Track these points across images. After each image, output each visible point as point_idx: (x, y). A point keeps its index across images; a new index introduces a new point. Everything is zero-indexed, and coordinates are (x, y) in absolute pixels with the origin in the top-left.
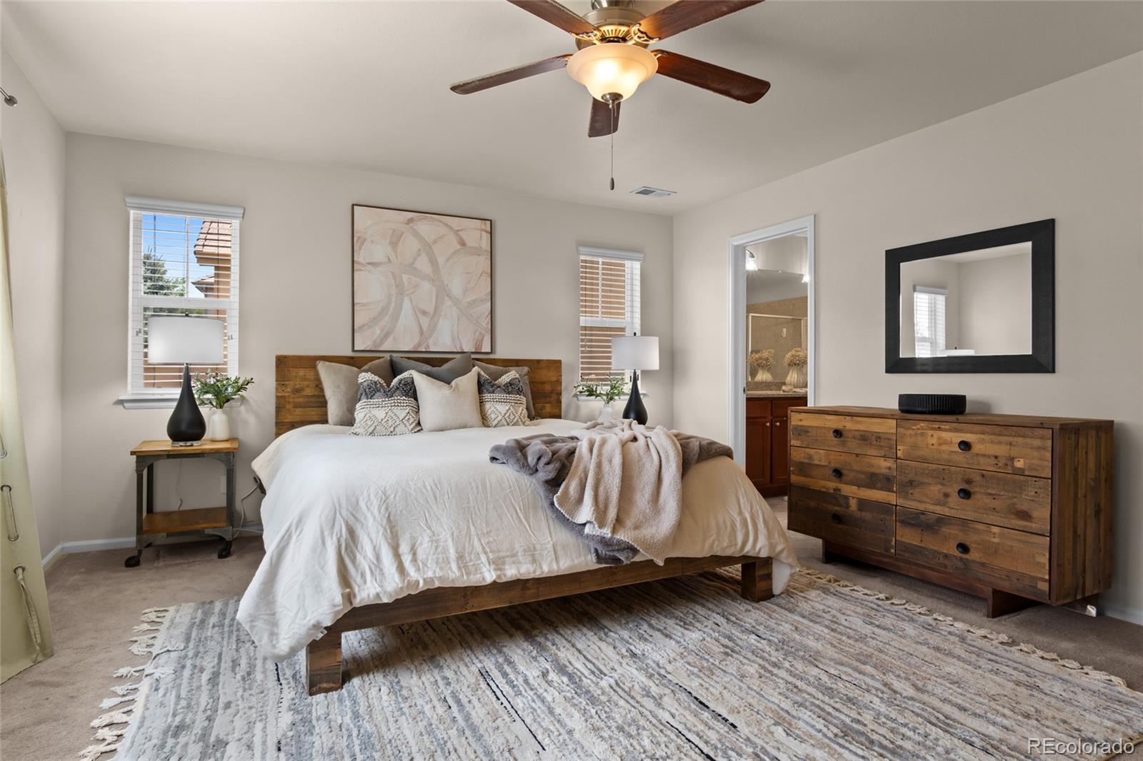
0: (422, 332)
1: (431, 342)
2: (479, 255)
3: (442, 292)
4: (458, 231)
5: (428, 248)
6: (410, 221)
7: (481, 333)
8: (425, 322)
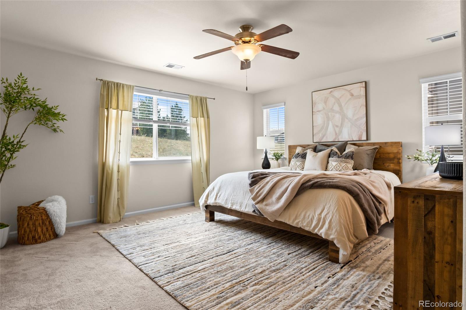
0: (336, 134)
1: (340, 137)
2: (360, 98)
3: (344, 117)
4: (350, 90)
5: (338, 100)
6: (331, 92)
7: (361, 132)
8: (337, 130)
